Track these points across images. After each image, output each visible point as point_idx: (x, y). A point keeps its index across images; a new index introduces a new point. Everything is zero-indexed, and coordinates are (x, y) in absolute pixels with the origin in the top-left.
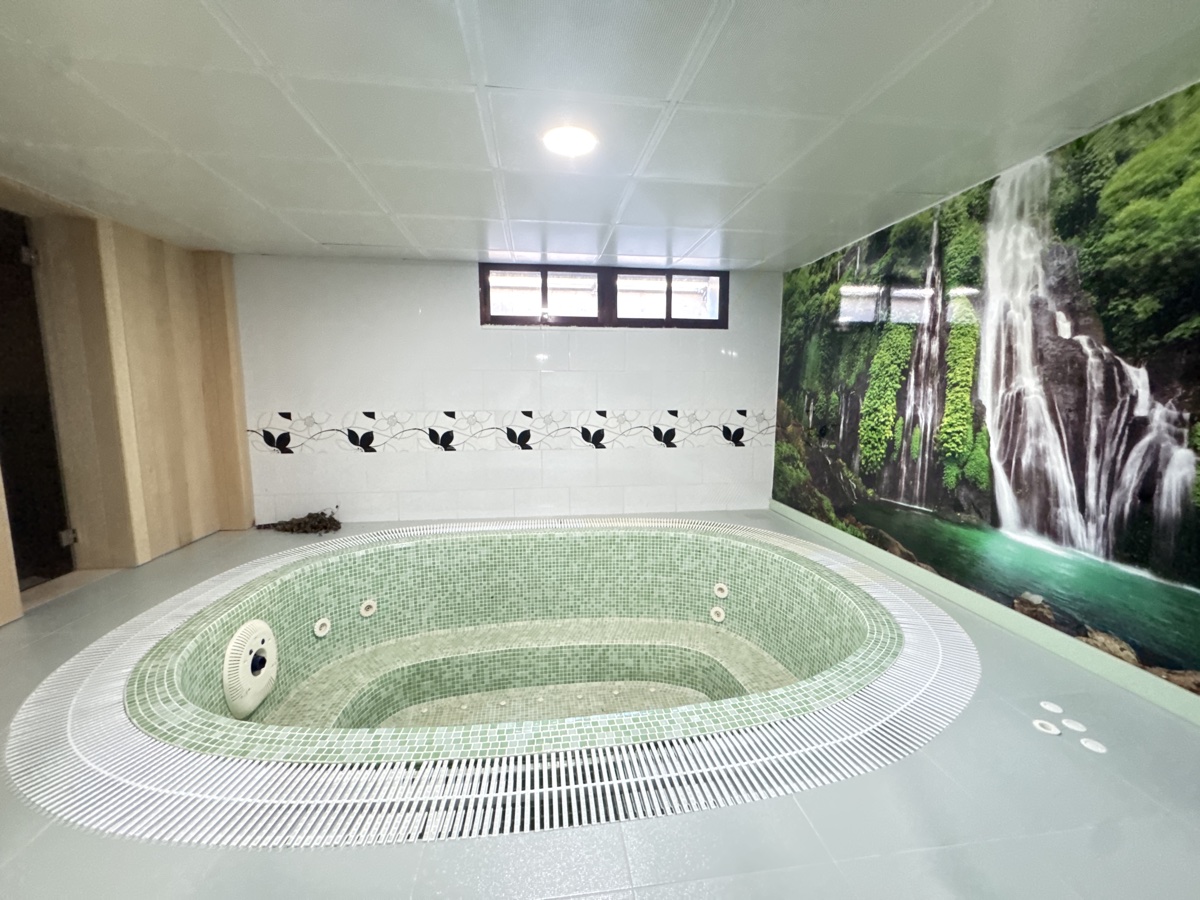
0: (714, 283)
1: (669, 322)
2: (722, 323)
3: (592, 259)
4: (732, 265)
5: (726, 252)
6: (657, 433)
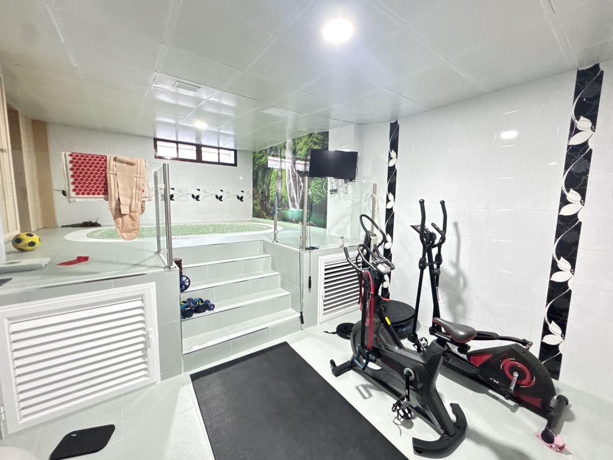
0: (233, 153)
1: (219, 163)
2: (235, 165)
3: (194, 141)
4: (238, 148)
5: (236, 145)
6: (217, 197)
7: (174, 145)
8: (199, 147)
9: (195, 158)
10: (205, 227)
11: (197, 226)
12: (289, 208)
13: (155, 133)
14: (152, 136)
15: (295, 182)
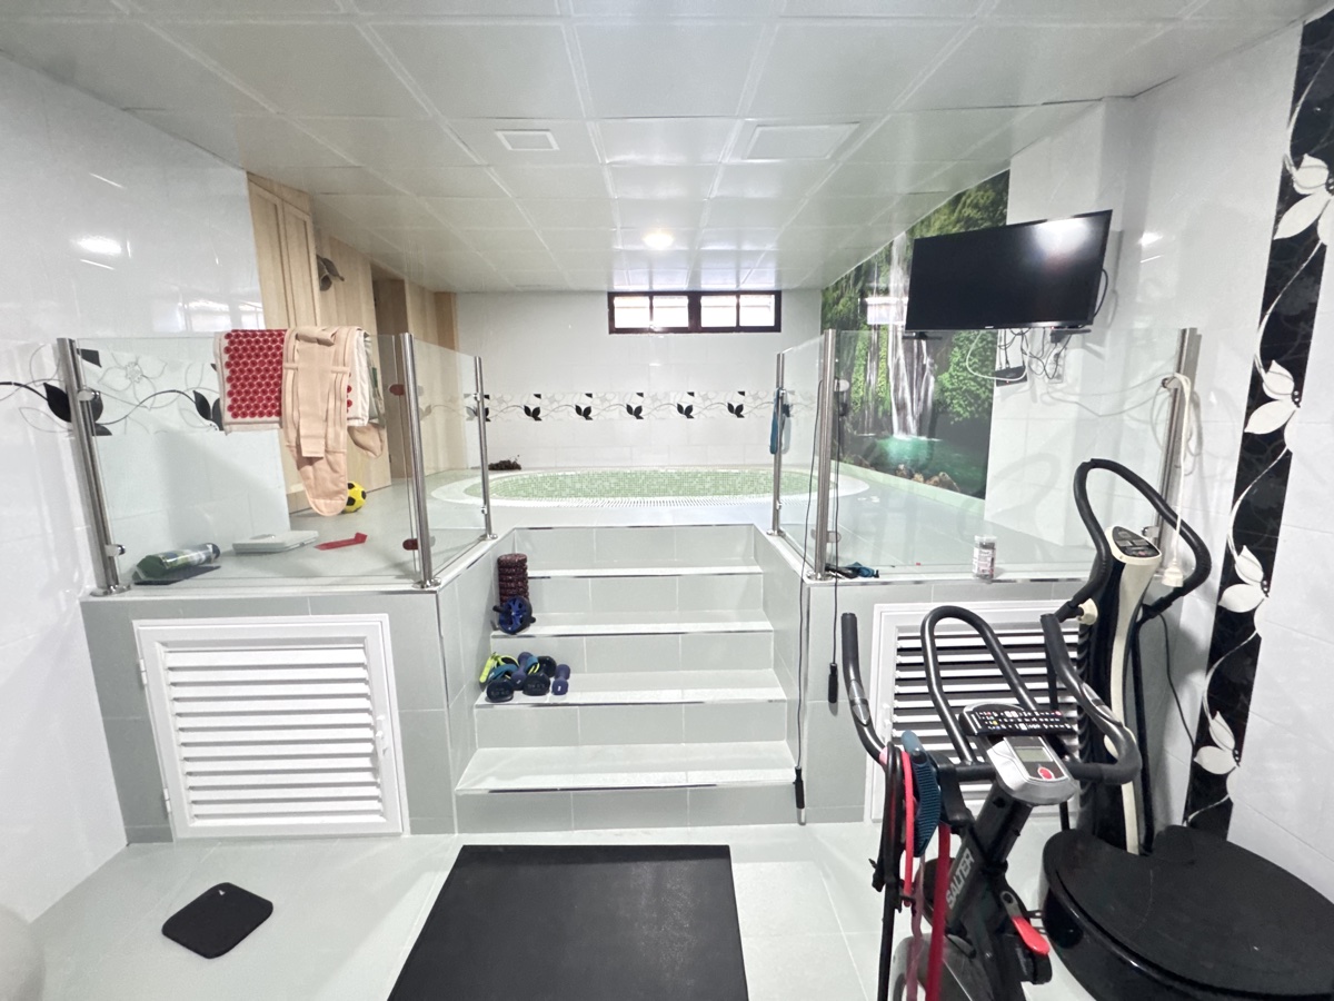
0: (772, 299)
1: (738, 329)
2: (777, 328)
3: (684, 287)
4: (784, 287)
5: (779, 279)
6: (730, 407)
7: (646, 300)
8: (695, 298)
9: (685, 323)
10: (695, 476)
11: (679, 474)
12: (892, 433)
13: (610, 281)
14: (605, 288)
15: (909, 354)
